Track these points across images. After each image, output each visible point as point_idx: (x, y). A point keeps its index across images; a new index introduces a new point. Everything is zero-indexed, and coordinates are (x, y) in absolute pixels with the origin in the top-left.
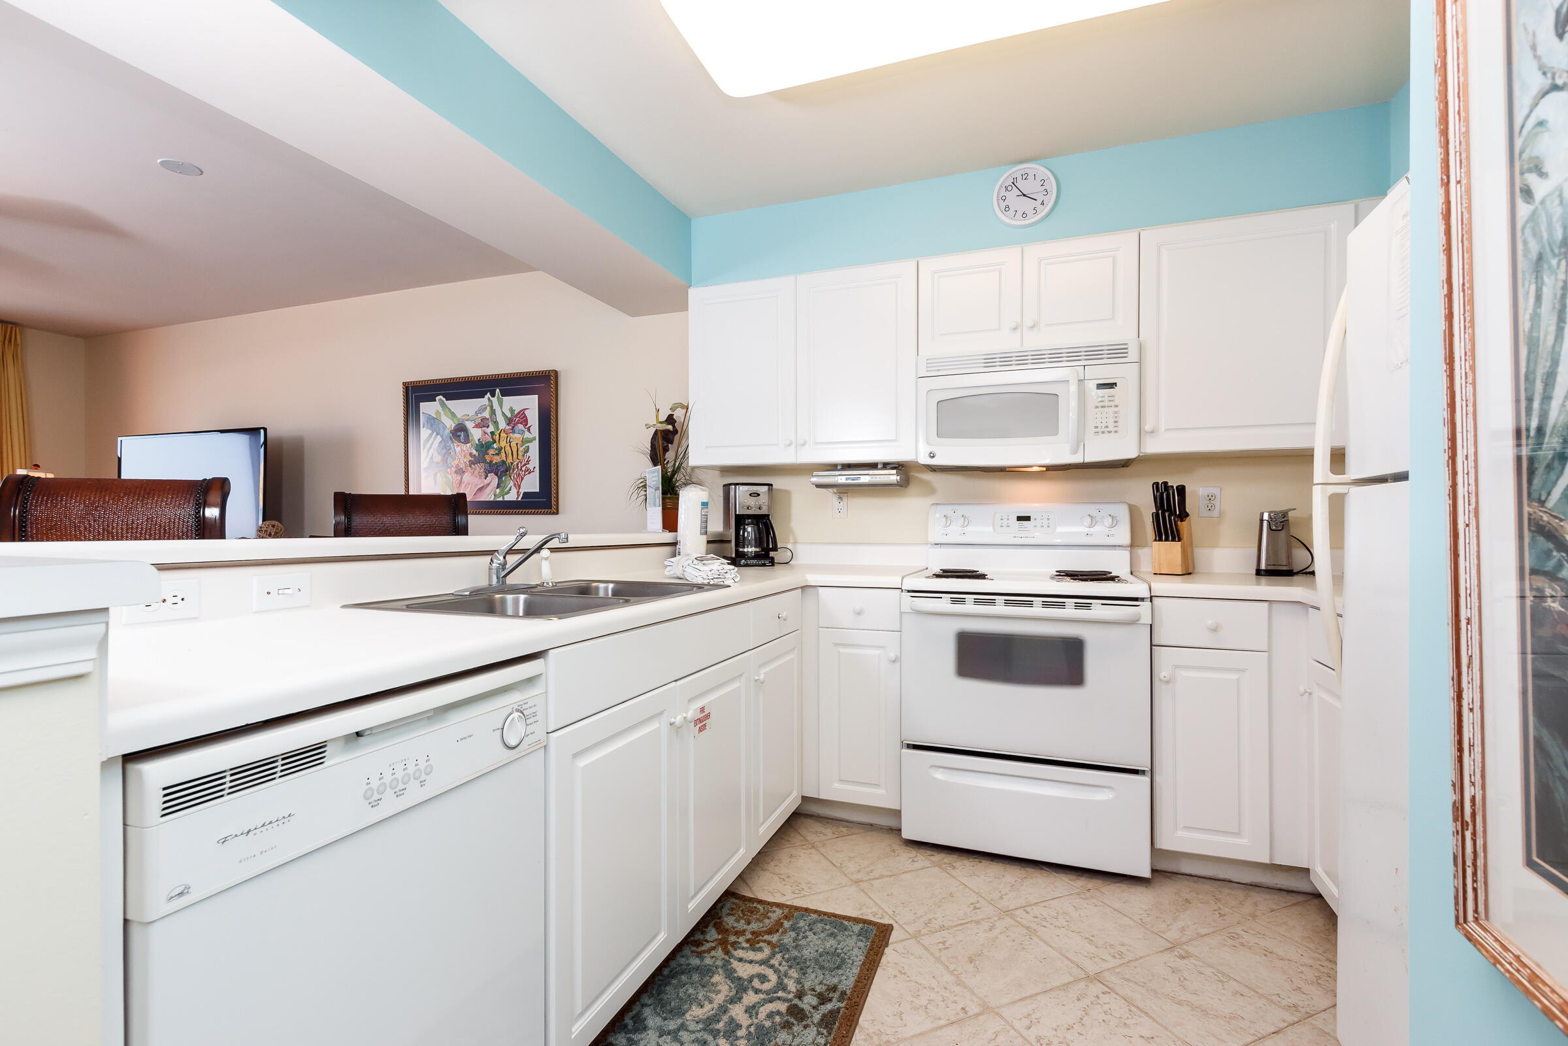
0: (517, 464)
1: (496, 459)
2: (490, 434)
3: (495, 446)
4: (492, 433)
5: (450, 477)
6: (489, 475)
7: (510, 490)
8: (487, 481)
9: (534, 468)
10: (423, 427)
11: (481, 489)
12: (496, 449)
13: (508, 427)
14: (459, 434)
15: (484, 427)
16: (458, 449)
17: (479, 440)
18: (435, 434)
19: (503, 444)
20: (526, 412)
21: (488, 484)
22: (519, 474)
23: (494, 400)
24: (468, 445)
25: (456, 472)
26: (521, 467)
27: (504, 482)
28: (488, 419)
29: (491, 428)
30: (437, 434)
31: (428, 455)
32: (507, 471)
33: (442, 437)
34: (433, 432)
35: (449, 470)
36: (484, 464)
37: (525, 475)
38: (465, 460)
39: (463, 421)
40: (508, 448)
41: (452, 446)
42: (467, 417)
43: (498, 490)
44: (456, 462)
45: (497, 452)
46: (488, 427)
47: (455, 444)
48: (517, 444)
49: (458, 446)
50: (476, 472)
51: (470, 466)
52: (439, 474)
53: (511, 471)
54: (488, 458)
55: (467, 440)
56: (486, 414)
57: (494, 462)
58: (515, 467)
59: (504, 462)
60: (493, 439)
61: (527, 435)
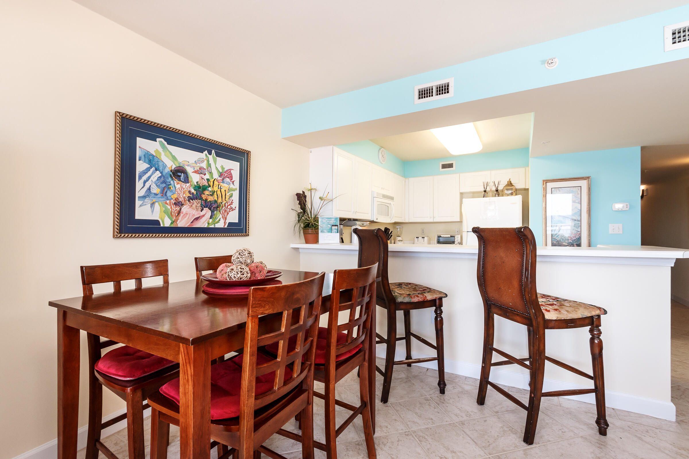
0: (225, 204)
1: (210, 199)
2: (206, 180)
3: (210, 189)
4: (208, 180)
5: (169, 207)
6: (204, 209)
7: (220, 220)
8: (202, 213)
9: (235, 208)
10: (140, 160)
11: (197, 219)
12: (210, 191)
13: (219, 178)
14: (179, 174)
15: (202, 174)
16: (178, 186)
17: (197, 182)
18: (153, 169)
19: (216, 189)
20: (232, 171)
21: (203, 216)
22: (226, 210)
23: (210, 157)
24: (188, 185)
25: (175, 204)
26: (227, 206)
27: (215, 215)
28: (205, 169)
29: (207, 176)
30: (156, 170)
31: (144, 185)
32: (217, 207)
33: (161, 173)
34: (151, 167)
35: (168, 202)
36: (200, 201)
37: (229, 212)
38: (184, 196)
39: (184, 164)
40: (219, 192)
41: (172, 182)
42: (188, 163)
43: (211, 220)
44: (175, 196)
45: (211, 193)
46: (205, 174)
47: (175, 182)
48: (225, 190)
49: (178, 184)
50: (194, 206)
51: (189, 201)
52: (157, 204)
53: (221, 208)
54: (204, 197)
55: (187, 180)
56: (204, 165)
57: (208, 200)
58: (224, 205)
59: (216, 201)
60: (209, 184)
61: (232, 186)
